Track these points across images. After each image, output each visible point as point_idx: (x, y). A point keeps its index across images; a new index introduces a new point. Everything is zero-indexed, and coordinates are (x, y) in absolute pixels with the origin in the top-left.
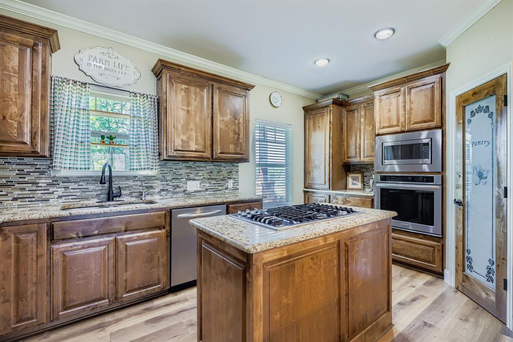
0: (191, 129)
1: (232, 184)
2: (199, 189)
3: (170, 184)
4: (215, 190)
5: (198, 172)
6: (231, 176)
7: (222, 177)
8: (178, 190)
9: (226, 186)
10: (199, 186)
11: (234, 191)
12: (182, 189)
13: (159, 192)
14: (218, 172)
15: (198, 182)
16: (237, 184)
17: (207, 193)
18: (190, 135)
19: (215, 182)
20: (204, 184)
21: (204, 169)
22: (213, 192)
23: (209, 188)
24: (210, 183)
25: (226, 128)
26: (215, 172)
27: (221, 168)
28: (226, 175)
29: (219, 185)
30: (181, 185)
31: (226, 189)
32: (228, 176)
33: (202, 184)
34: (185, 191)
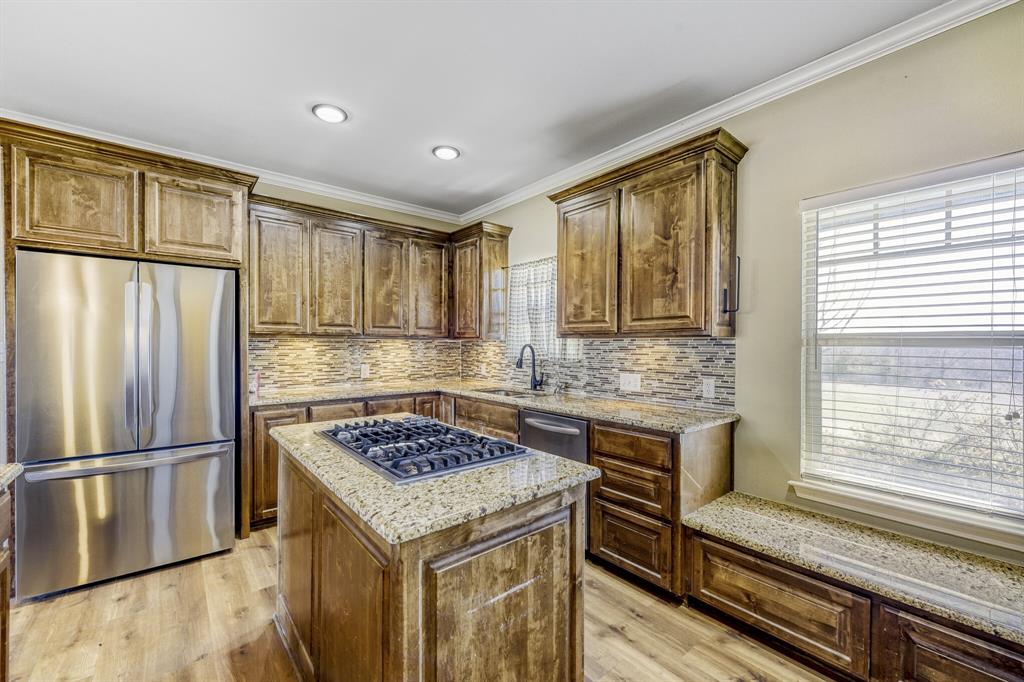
0: (587, 285)
1: (712, 389)
2: (638, 389)
3: (598, 375)
4: (670, 396)
5: (639, 357)
6: (710, 370)
7: (687, 370)
8: (607, 386)
9: (696, 392)
10: (639, 384)
11: (718, 407)
12: (613, 387)
13: (584, 387)
14: (679, 359)
15: (638, 376)
16: (730, 391)
17: (654, 399)
18: (585, 295)
19: (671, 380)
20: (648, 382)
21: (649, 351)
22: (665, 401)
23: (659, 390)
24: (660, 380)
25: (646, 266)
26: (672, 358)
27: (686, 350)
28: (699, 366)
29: (682, 387)
30: (611, 378)
31: (699, 398)
32: (704, 370)
33: (646, 382)
34: (617, 390)
